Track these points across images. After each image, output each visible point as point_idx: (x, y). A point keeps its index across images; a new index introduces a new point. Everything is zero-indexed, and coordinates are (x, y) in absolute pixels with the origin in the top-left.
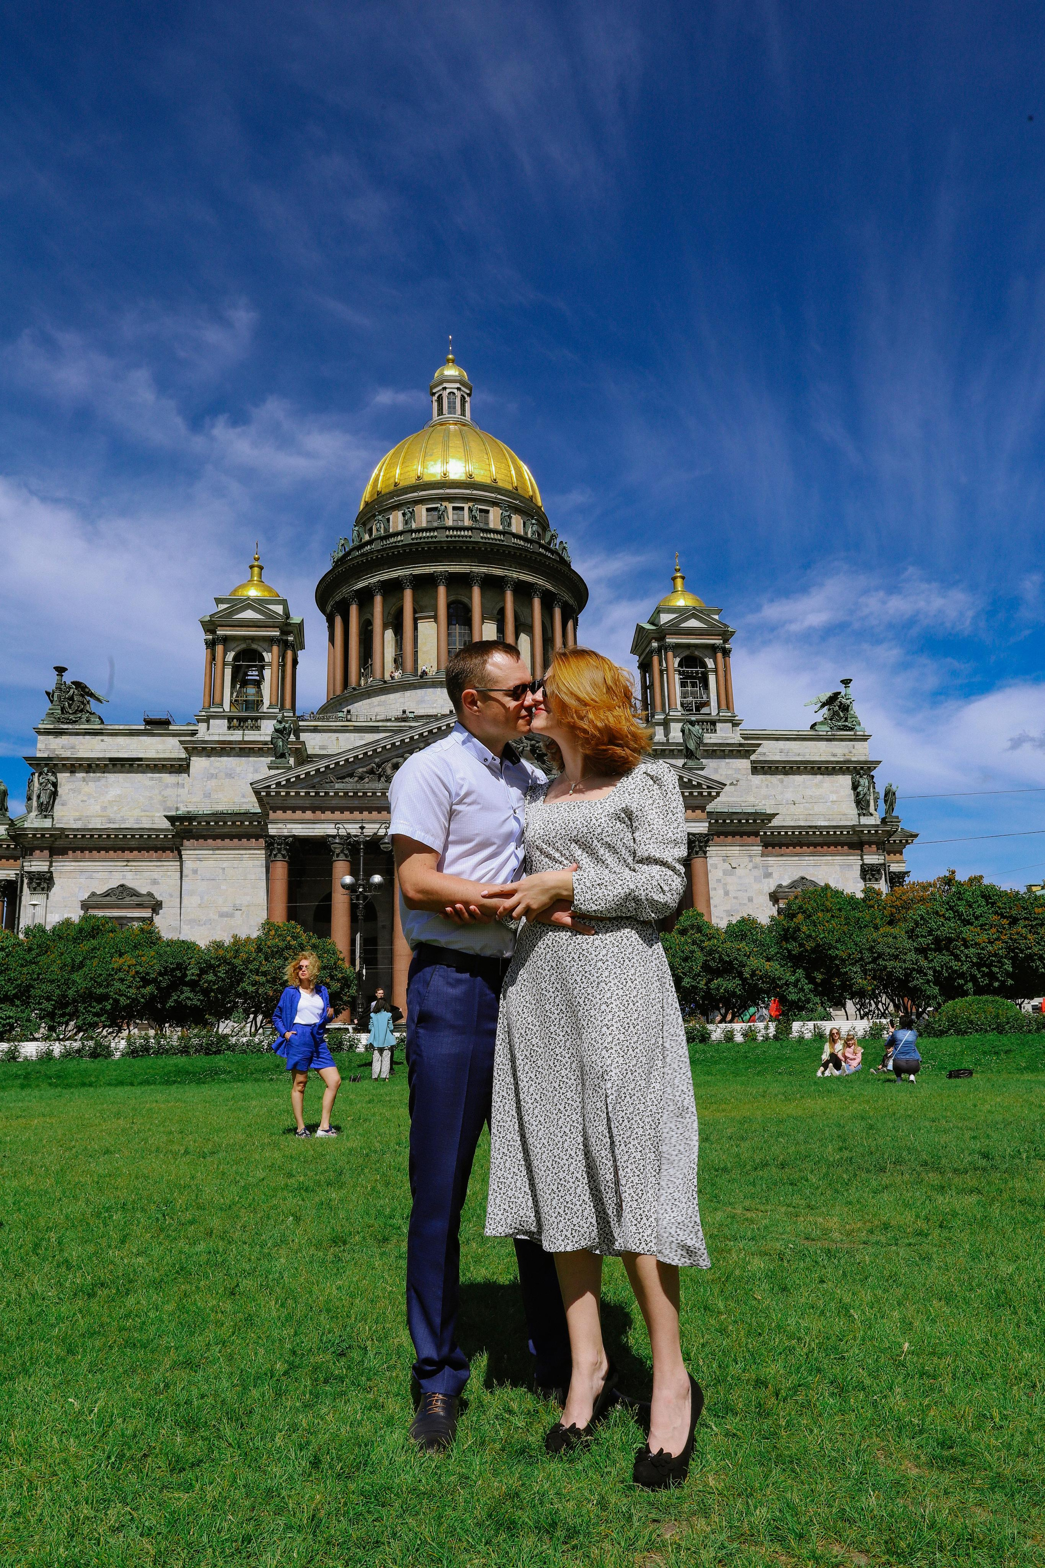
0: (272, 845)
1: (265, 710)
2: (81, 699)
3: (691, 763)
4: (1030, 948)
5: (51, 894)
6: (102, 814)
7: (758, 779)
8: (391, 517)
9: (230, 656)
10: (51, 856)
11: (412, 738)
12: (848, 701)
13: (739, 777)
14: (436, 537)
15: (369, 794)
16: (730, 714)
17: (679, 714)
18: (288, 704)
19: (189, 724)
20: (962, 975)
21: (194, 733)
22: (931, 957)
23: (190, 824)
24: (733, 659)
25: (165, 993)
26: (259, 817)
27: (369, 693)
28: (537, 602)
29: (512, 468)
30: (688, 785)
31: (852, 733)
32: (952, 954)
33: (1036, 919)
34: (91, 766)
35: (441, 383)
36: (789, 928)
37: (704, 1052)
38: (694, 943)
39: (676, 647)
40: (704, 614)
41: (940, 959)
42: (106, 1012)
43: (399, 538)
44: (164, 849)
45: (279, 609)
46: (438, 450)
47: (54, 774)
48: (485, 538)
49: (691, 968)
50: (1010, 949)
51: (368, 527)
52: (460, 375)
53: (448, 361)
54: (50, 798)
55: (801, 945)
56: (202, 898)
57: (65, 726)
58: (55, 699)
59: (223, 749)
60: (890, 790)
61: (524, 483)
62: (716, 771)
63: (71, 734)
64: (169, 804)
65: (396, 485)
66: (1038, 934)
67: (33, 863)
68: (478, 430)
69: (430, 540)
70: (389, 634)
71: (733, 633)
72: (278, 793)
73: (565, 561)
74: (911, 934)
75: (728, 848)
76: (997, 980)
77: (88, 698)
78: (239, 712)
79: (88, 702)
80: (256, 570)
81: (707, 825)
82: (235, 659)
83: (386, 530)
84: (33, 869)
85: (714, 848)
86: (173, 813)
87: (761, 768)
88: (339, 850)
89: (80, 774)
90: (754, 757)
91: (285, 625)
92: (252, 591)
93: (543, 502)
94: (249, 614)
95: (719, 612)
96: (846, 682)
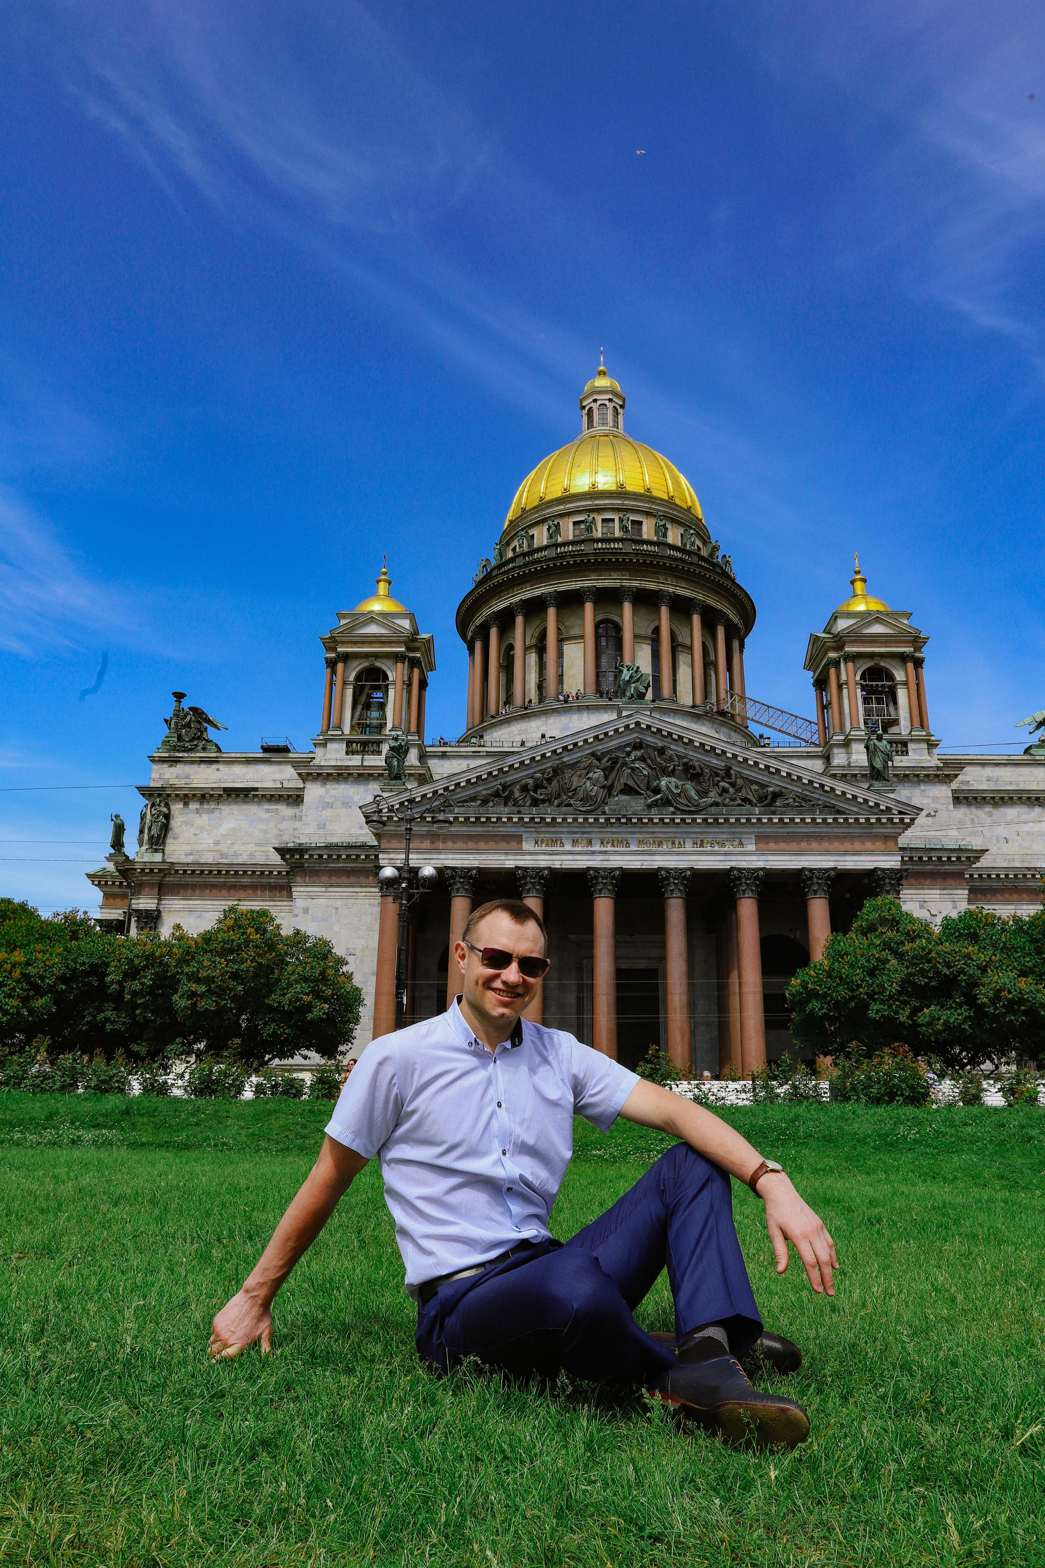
1: (388, 733)
2: (198, 726)
3: (877, 785)
6: (214, 848)
7: (962, 812)
8: (535, 532)
9: (352, 678)
10: (160, 893)
11: (543, 755)
13: (937, 806)
14: (582, 550)
15: (494, 820)
16: (924, 733)
17: (863, 733)
18: (413, 728)
19: (306, 750)
21: (312, 760)
23: (302, 856)
24: (927, 671)
26: (373, 849)
27: (507, 721)
28: (696, 619)
29: (668, 477)
30: (875, 810)
34: (204, 797)
35: (591, 394)
39: (858, 657)
40: (891, 618)
43: (543, 553)
44: (276, 888)
45: (406, 624)
46: (585, 462)
48: (638, 550)
51: (512, 547)
52: (612, 385)
53: (599, 372)
54: (161, 830)
57: (181, 755)
58: (173, 726)
59: (341, 775)
61: (682, 492)
62: (910, 798)
63: (186, 762)
64: (282, 837)
65: (541, 499)
67: (141, 901)
68: (631, 440)
69: (576, 553)
70: (533, 658)
71: (927, 638)
72: (390, 818)
73: (729, 575)
75: (926, 892)
77: (206, 725)
78: (358, 735)
79: (206, 729)
80: (383, 584)
81: (899, 859)
82: (358, 678)
83: (532, 547)
84: (141, 907)
85: (908, 892)
86: (285, 845)
87: (961, 799)
88: (459, 885)
89: (193, 806)
90: (954, 785)
91: (412, 640)
92: (376, 606)
93: (703, 514)
94: (373, 629)
95: (909, 615)
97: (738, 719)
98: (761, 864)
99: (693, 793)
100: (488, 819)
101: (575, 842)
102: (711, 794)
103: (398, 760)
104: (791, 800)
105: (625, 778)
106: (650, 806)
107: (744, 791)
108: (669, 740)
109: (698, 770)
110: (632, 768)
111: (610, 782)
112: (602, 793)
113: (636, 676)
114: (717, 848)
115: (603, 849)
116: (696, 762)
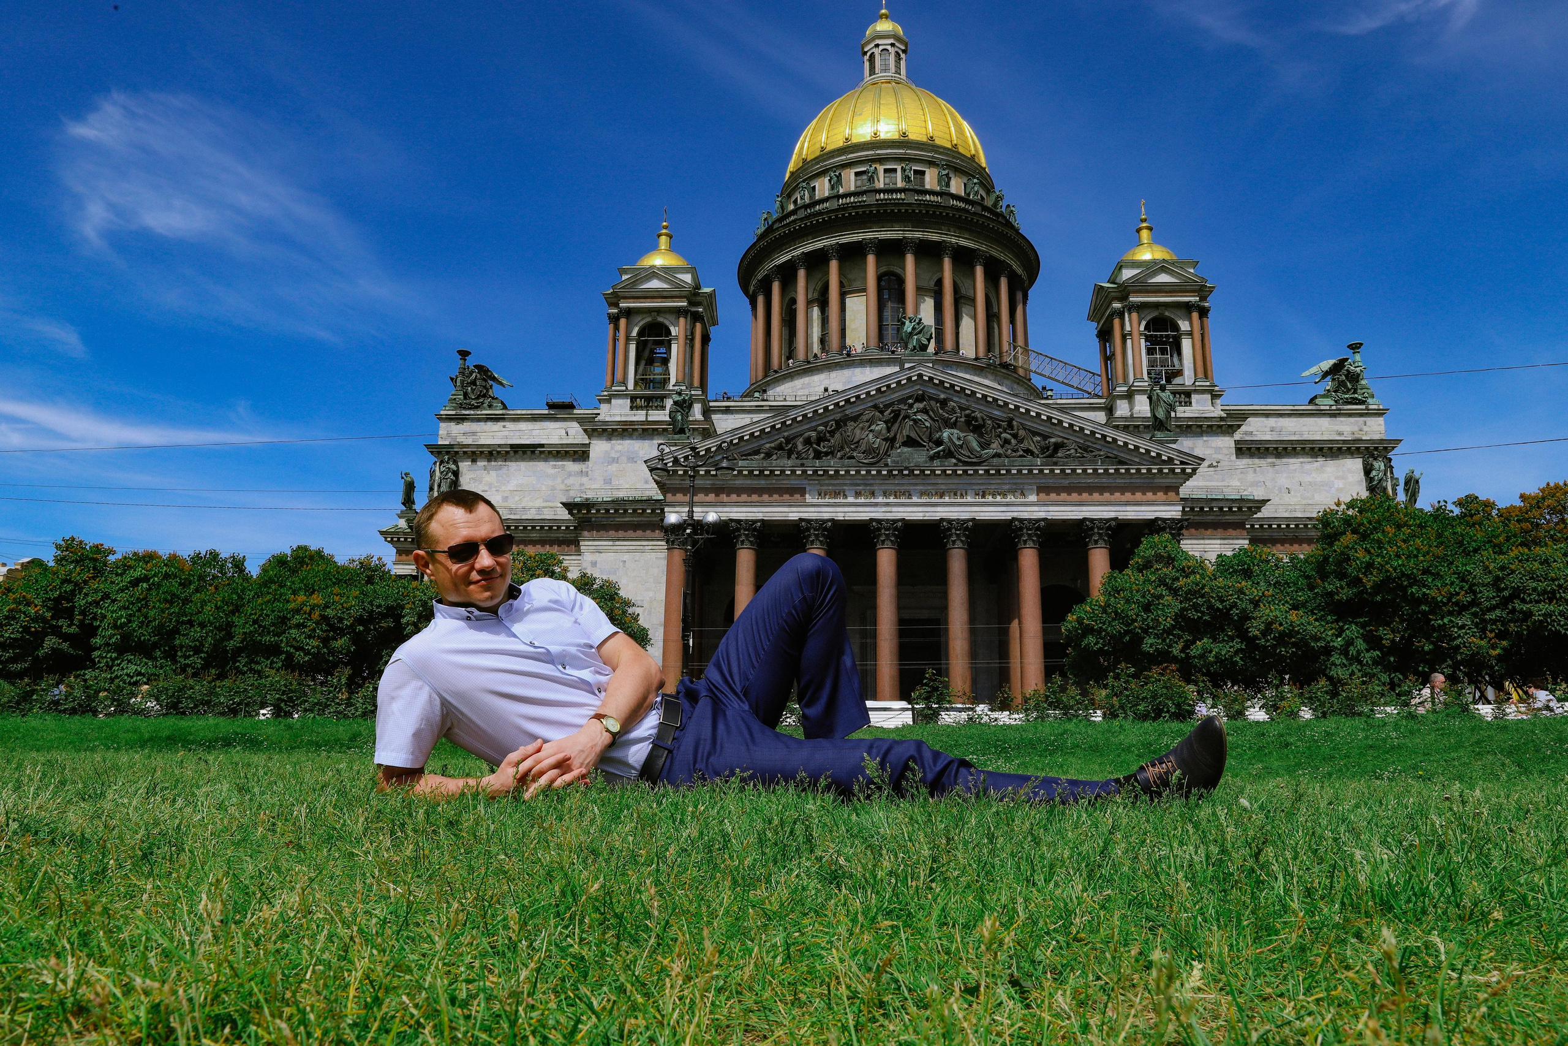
1: (671, 388)
2: (484, 384)
3: (1159, 435)
7: (1244, 462)
8: (817, 183)
9: (634, 333)
12: (1358, 369)
13: (1220, 457)
14: (864, 201)
15: (777, 473)
16: (1208, 384)
18: (696, 382)
23: (589, 511)
24: (1210, 321)
27: (791, 376)
28: (979, 271)
29: (951, 125)
30: (1156, 461)
31: (1363, 407)
34: (492, 454)
35: (873, 39)
39: (1141, 307)
40: (1176, 267)
43: (825, 205)
44: (566, 542)
45: (687, 278)
46: (869, 109)
47: (455, 463)
48: (920, 200)
49: (1155, 619)
51: (793, 199)
52: (893, 29)
53: (881, 15)
57: (467, 412)
58: (458, 384)
59: (625, 431)
60: (1411, 478)
61: (966, 141)
62: (1192, 447)
63: (473, 420)
64: (569, 492)
65: (823, 150)
68: (914, 87)
69: (858, 204)
70: (816, 311)
71: (1212, 288)
72: (675, 472)
73: (1012, 224)
75: (1207, 542)
77: (491, 382)
78: (642, 391)
79: (491, 387)
80: (665, 239)
81: (1180, 508)
82: (641, 333)
83: (811, 199)
86: (572, 500)
87: (1247, 450)
88: (743, 538)
89: (481, 464)
90: (1238, 436)
91: (694, 295)
92: (658, 260)
93: (987, 162)
94: (655, 284)
95: (1195, 264)
96: (1355, 347)
97: (1021, 372)
98: (1042, 515)
99: (975, 445)
100: (772, 472)
101: (858, 494)
102: (993, 446)
103: (682, 415)
104: (1073, 451)
105: (907, 430)
106: (932, 458)
107: (1026, 442)
108: (952, 392)
109: (980, 421)
110: (914, 420)
111: (892, 434)
112: (885, 445)
113: (919, 328)
114: (999, 499)
115: (885, 500)
116: (978, 414)
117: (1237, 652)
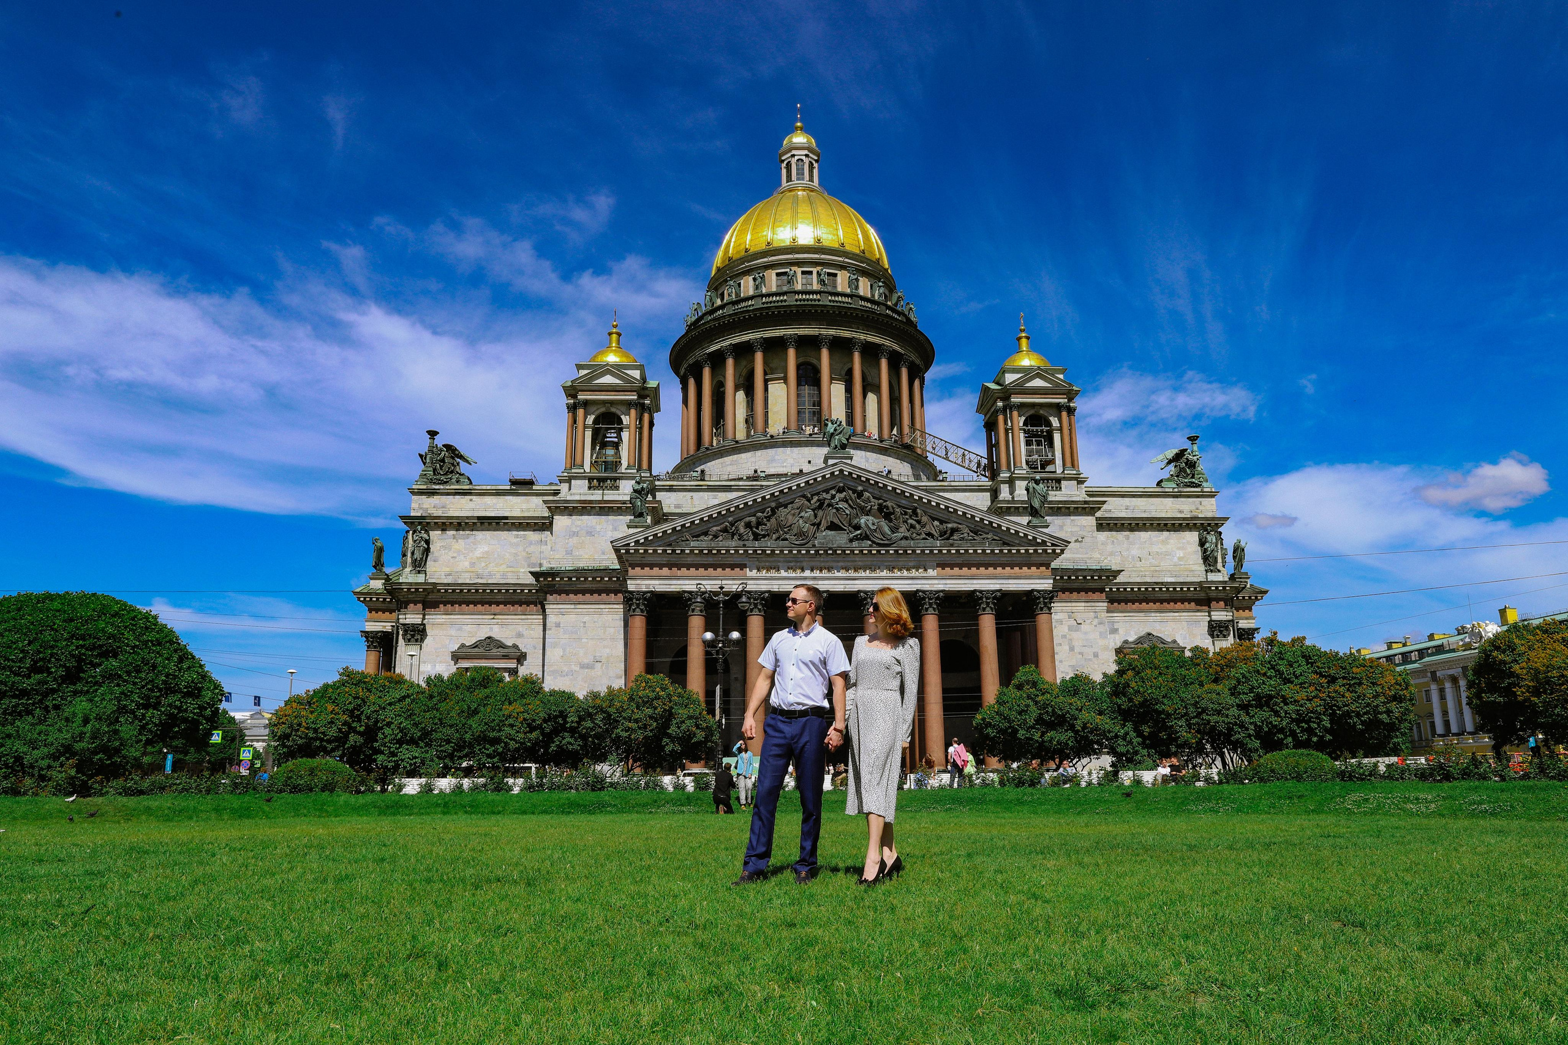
0: (630, 600)
1: (623, 471)
2: (451, 461)
3: (1035, 521)
4: (1347, 705)
5: (424, 645)
6: (471, 570)
7: (1103, 536)
8: (742, 282)
9: (590, 419)
10: (424, 609)
11: (763, 498)
12: (1195, 458)
13: (1084, 534)
14: (785, 301)
15: (723, 552)
16: (1075, 472)
17: (1025, 472)
18: (645, 465)
19: (551, 484)
20: (1281, 730)
21: (556, 493)
22: (1252, 713)
23: (554, 579)
24: (1078, 417)
25: (548, 738)
26: (618, 573)
27: (722, 454)
28: (884, 363)
29: (859, 232)
30: (1033, 543)
31: (1199, 489)
32: (1272, 710)
33: (1354, 678)
34: (461, 525)
35: (790, 150)
36: (1119, 684)
37: (1032, 794)
38: (1029, 697)
39: (1022, 406)
40: (1049, 374)
41: (1261, 715)
42: (499, 754)
43: (750, 303)
44: (528, 603)
45: (636, 374)
46: (788, 215)
47: (427, 532)
48: (834, 301)
49: (1025, 720)
50: (1328, 706)
52: (809, 142)
53: (797, 128)
54: (423, 554)
55: (1130, 700)
56: (564, 650)
57: (437, 487)
58: (428, 461)
59: (583, 509)
60: (1238, 547)
61: (870, 246)
62: (1061, 527)
63: (442, 494)
64: (533, 560)
65: (747, 251)
66: (1356, 692)
67: (407, 616)
69: (780, 304)
70: (741, 395)
71: (1077, 393)
72: (637, 551)
73: (912, 322)
74: (1234, 692)
75: (1074, 604)
76: (1316, 735)
77: (458, 460)
78: (599, 473)
79: (458, 464)
80: (614, 336)
81: (1052, 581)
82: (595, 422)
83: (738, 295)
84: (408, 621)
85: (1059, 604)
86: (538, 569)
87: (1106, 525)
88: (695, 606)
89: (451, 533)
90: (1098, 514)
91: (642, 389)
92: (610, 358)
93: (890, 265)
94: (608, 379)
95: (1063, 372)
96: (1193, 439)
97: (919, 451)
98: (941, 587)
99: (886, 529)
100: (719, 551)
101: (790, 570)
102: (901, 530)
103: (641, 501)
104: (966, 535)
105: (830, 515)
106: (851, 541)
107: (927, 526)
108: (867, 484)
109: (891, 510)
110: (836, 508)
111: (818, 520)
112: (812, 529)
113: (839, 429)
114: (905, 573)
115: (813, 575)
116: (889, 504)
117: (1069, 739)
